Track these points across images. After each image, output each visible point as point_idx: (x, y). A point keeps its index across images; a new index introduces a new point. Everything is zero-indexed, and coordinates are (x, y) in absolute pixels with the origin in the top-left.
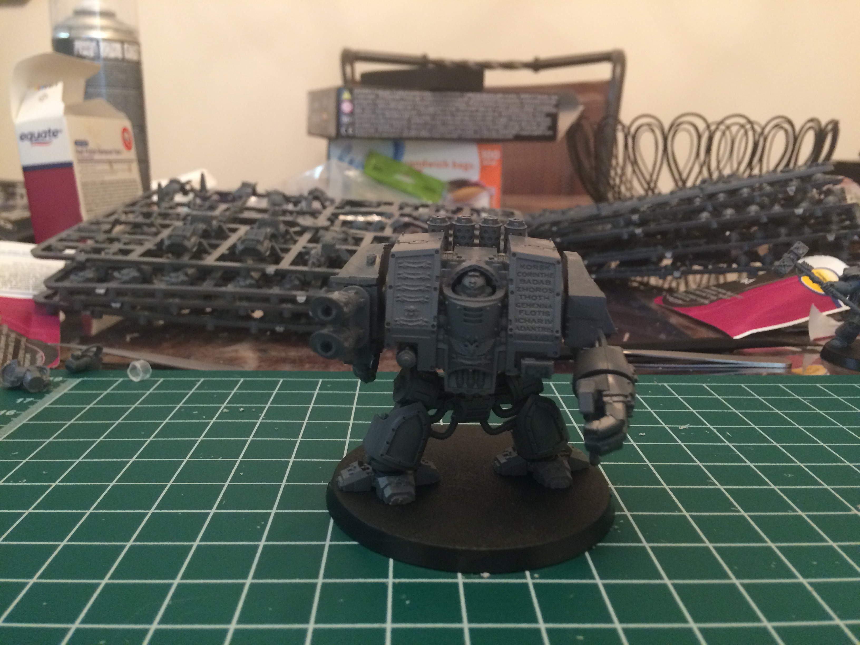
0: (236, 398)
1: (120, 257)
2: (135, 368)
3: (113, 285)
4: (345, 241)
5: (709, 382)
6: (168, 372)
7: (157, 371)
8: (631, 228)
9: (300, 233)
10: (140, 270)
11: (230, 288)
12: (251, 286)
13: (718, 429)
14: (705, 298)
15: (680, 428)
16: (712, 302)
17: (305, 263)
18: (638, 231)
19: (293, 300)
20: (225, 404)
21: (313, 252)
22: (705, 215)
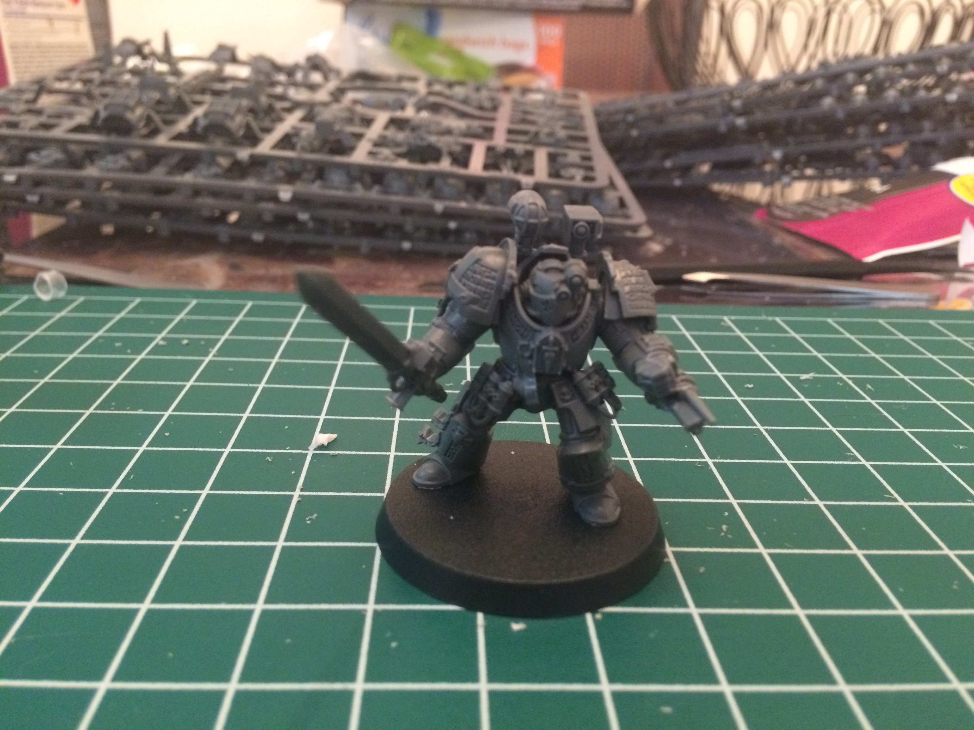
0: (181, 327)
1: (42, 134)
2: (43, 282)
3: (27, 170)
4: (350, 121)
5: (837, 317)
6: (93, 289)
7: (75, 288)
8: (731, 118)
9: (289, 110)
10: (66, 151)
11: (188, 178)
12: (216, 176)
13: (855, 381)
14: (824, 210)
15: (802, 378)
16: (832, 215)
17: (292, 147)
18: (740, 121)
19: (275, 198)
20: (164, 334)
21: (304, 133)
22: (828, 102)
